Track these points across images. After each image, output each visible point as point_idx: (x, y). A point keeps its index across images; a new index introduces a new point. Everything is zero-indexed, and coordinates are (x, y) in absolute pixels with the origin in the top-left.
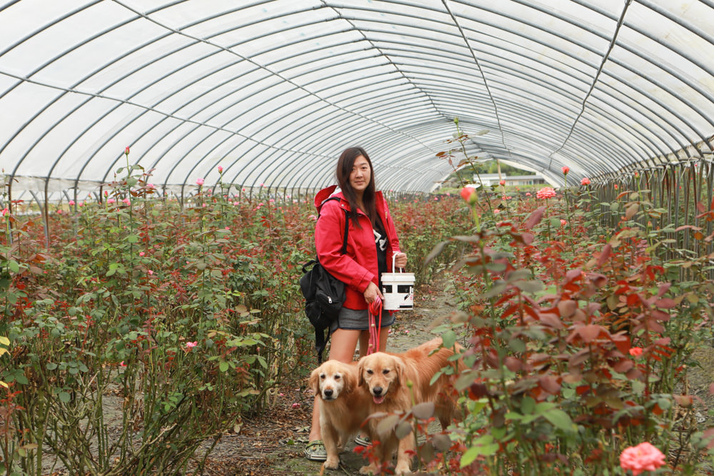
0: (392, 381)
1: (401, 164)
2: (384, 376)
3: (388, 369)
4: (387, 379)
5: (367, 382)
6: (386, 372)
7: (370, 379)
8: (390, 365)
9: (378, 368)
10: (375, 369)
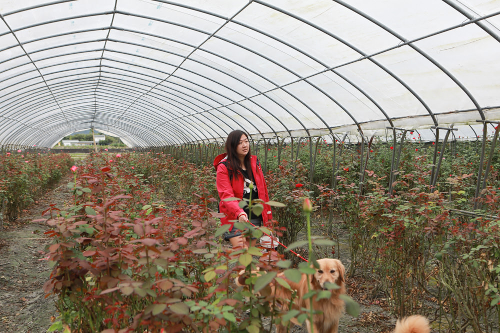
0: (337, 279)
1: (39, 126)
2: (331, 274)
3: (334, 269)
4: (334, 277)
5: (317, 279)
6: (332, 272)
7: (320, 277)
8: (335, 267)
9: (327, 269)
10: (325, 269)
